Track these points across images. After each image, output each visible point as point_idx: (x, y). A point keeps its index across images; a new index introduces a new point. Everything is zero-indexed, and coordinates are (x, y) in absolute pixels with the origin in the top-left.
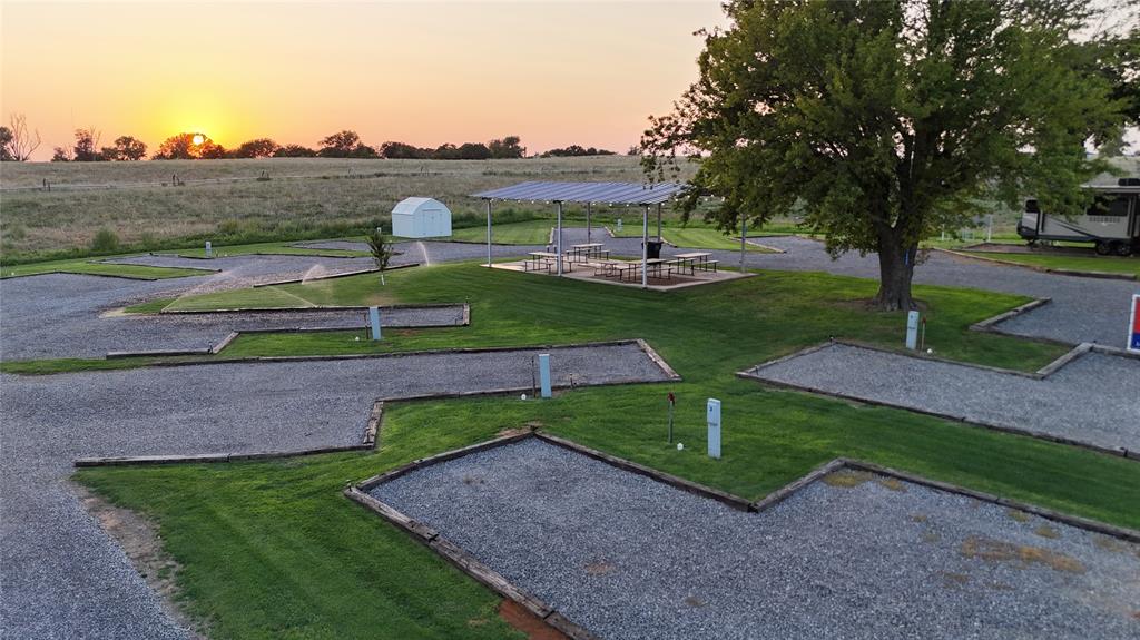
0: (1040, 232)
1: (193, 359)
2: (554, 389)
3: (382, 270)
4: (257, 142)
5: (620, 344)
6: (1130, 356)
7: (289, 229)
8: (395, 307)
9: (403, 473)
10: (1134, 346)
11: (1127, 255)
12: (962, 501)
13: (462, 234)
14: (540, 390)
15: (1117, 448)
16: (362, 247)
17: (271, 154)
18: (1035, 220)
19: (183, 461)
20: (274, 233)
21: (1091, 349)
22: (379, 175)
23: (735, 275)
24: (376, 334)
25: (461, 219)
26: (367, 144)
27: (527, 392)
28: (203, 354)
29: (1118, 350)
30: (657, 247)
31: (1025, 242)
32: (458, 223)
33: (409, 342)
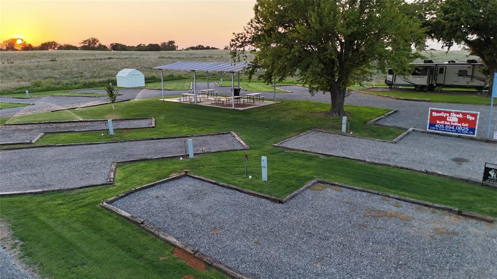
0: (394, 83)
1: (22, 146)
2: (195, 154)
3: (113, 102)
4: (49, 43)
5: (223, 134)
6: (428, 133)
7: (67, 84)
8: (120, 120)
9: (127, 195)
10: (429, 128)
11: (427, 91)
12: (365, 194)
13: (150, 85)
14: (188, 155)
15: (423, 170)
16: (103, 92)
17: (56, 48)
18: (392, 78)
19: (20, 194)
20: (60, 86)
21: (413, 130)
22: (110, 58)
23: (272, 102)
24: (112, 132)
25: (149, 79)
26: (103, 44)
27: (183, 156)
28: (27, 143)
29: (423, 130)
30: (238, 91)
31: (388, 87)
32: (148, 80)
33: (127, 135)
